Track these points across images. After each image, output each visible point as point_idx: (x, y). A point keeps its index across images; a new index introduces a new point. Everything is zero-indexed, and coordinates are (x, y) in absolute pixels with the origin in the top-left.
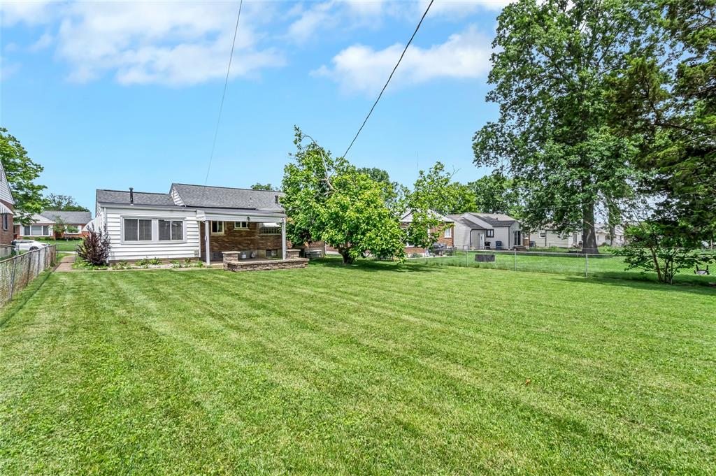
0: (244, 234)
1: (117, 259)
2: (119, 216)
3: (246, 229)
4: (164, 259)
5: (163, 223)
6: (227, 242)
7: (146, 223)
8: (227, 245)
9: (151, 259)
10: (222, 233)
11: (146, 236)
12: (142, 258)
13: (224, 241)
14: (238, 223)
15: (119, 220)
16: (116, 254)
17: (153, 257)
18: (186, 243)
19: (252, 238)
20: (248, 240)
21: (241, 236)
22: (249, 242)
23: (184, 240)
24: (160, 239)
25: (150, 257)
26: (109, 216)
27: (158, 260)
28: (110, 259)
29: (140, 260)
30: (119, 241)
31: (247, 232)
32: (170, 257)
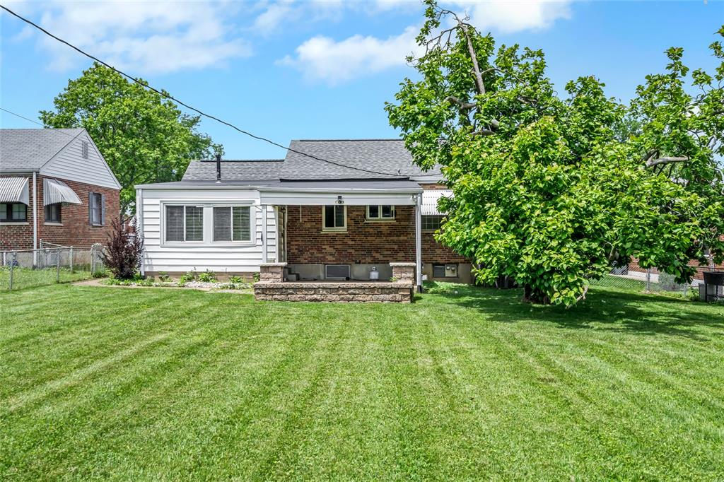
0: (385, 229)
1: (156, 269)
2: (157, 201)
3: (391, 220)
4: (221, 274)
5: (220, 212)
6: (350, 246)
7: (195, 212)
8: (353, 251)
9: (201, 273)
10: (343, 229)
11: (196, 234)
12: (188, 270)
13: (345, 244)
14: (374, 210)
15: (157, 208)
16: (154, 262)
17: (204, 269)
18: (255, 246)
19: (402, 238)
20: (395, 243)
21: (379, 234)
22: (396, 247)
23: (252, 241)
24: (216, 238)
25: (199, 269)
26: (146, 201)
27: (211, 274)
28: (147, 269)
29: (185, 273)
30: (158, 242)
31: (391, 226)
32: (230, 270)
